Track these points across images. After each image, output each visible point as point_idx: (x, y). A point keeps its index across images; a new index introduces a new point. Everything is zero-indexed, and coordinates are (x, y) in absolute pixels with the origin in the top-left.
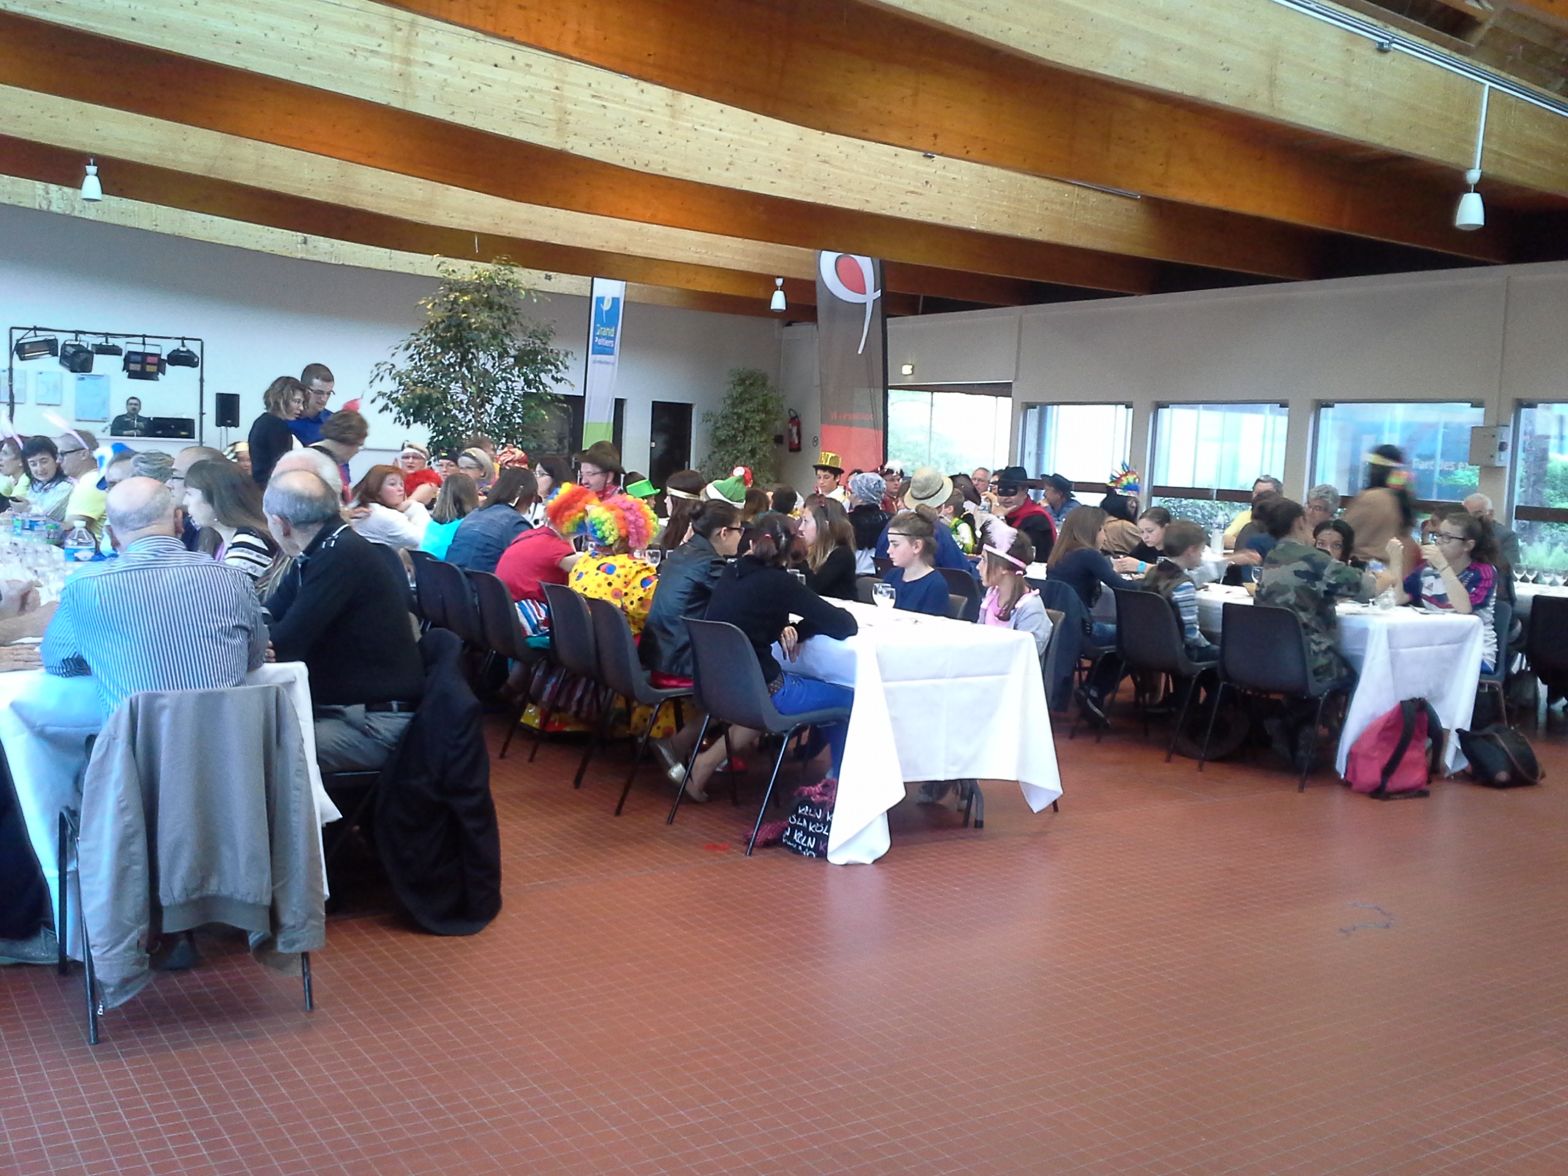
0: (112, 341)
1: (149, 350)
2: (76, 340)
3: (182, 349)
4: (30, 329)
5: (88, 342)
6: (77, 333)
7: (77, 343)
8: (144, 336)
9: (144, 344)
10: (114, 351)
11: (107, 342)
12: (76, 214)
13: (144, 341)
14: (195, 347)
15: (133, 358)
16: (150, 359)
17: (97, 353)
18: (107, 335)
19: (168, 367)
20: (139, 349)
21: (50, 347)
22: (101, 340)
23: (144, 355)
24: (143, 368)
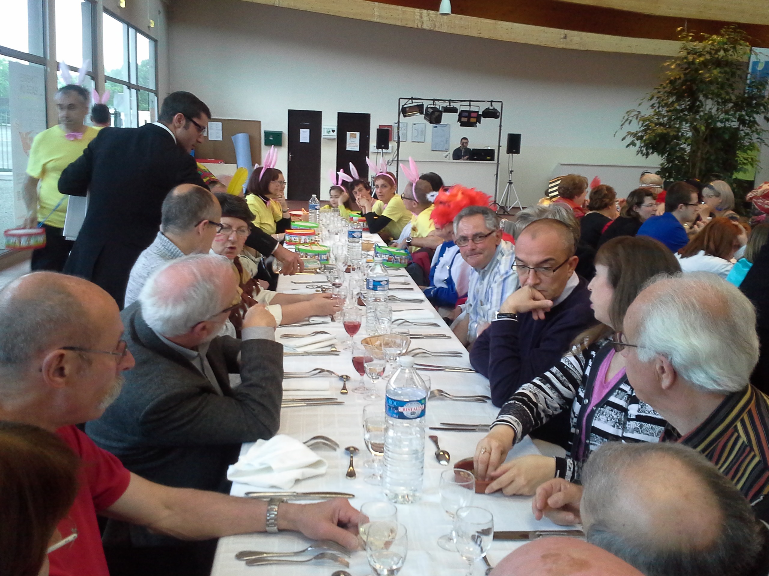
0: (453, 104)
1: (473, 109)
2: (434, 105)
3: (491, 108)
4: (409, 99)
5: (440, 105)
6: (434, 100)
7: (434, 106)
8: (470, 101)
9: (470, 106)
10: (454, 110)
11: (450, 105)
12: (437, 29)
13: (470, 104)
14: (497, 106)
15: (464, 114)
16: (473, 115)
17: (444, 112)
18: (450, 101)
19: (482, 119)
20: (467, 109)
21: (420, 108)
22: (446, 104)
23: (470, 112)
24: (469, 120)
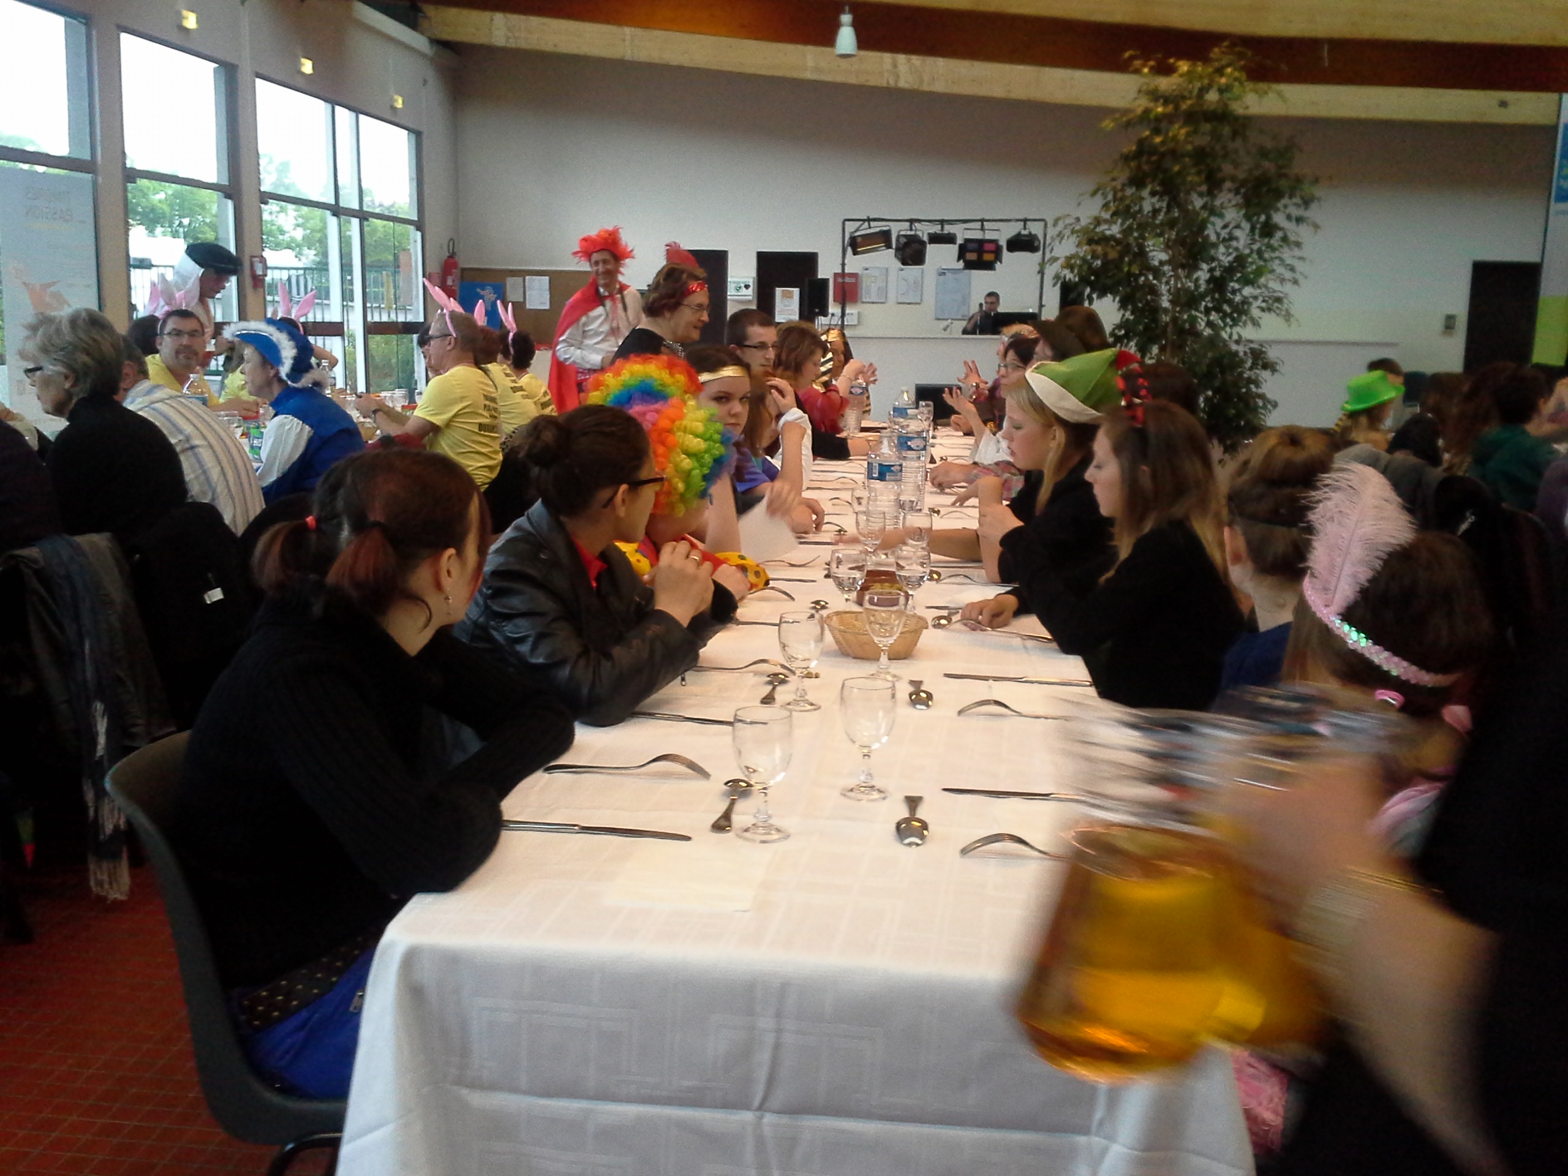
0: (949, 229)
1: (989, 236)
2: (911, 230)
3: (1024, 232)
4: (864, 220)
5: (923, 231)
6: (912, 221)
7: (912, 233)
8: (982, 221)
9: (982, 229)
10: (949, 239)
11: (942, 230)
13: (982, 225)
15: (971, 246)
16: (988, 247)
17: (930, 243)
18: (942, 222)
21: (884, 237)
22: (936, 229)
23: (981, 243)
24: (980, 257)
